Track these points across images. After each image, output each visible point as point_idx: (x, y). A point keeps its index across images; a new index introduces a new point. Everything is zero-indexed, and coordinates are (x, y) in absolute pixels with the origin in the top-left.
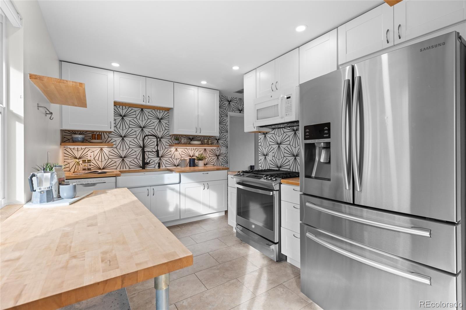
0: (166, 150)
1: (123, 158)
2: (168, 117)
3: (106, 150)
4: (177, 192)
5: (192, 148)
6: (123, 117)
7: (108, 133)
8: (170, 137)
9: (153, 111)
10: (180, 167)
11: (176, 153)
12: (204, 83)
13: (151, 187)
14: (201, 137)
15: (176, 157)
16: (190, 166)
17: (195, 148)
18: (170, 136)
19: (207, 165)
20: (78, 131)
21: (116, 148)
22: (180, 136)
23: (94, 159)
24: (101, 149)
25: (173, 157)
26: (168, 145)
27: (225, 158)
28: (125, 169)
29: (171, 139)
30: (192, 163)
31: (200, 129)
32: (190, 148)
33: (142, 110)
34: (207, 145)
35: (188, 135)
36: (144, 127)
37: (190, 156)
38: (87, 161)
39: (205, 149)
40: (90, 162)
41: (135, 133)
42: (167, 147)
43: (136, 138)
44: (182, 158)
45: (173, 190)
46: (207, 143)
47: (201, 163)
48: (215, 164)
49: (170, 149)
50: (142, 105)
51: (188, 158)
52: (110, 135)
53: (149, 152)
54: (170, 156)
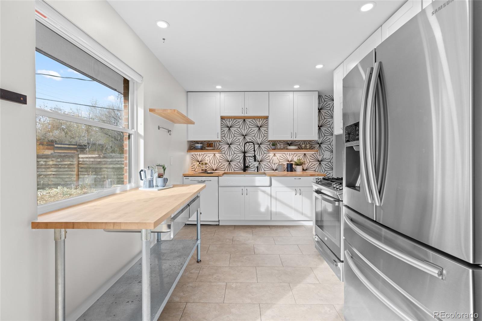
0: (265, 155)
1: (230, 162)
2: (267, 124)
3: (218, 155)
4: (267, 194)
5: (291, 153)
6: (229, 128)
7: (219, 142)
8: (268, 143)
9: (254, 120)
10: (278, 171)
11: (274, 158)
12: (297, 87)
13: (245, 187)
14: (300, 142)
15: (274, 162)
16: (288, 171)
17: (294, 153)
18: (269, 141)
19: (306, 171)
20: (200, 141)
21: (224, 153)
22: (279, 142)
23: (210, 162)
24: (215, 155)
25: (271, 162)
26: (267, 150)
27: (329, 163)
28: (231, 171)
29: (269, 145)
30: (290, 168)
31: (296, 133)
32: (289, 153)
33: (244, 120)
34: (305, 149)
35: (286, 141)
36: (246, 135)
37: (289, 161)
38: (204, 164)
39: (305, 154)
40: (206, 165)
41: (238, 141)
42: (265, 152)
43: (239, 145)
44: (280, 163)
45: (264, 192)
46: (304, 148)
47: (299, 169)
48: (317, 170)
49: (268, 154)
50: (244, 117)
51: (285, 163)
52: (221, 144)
53: (250, 157)
54: (268, 161)
